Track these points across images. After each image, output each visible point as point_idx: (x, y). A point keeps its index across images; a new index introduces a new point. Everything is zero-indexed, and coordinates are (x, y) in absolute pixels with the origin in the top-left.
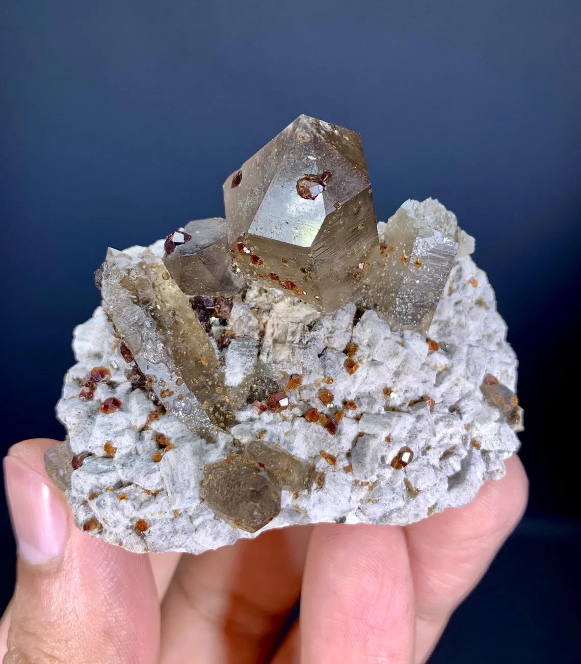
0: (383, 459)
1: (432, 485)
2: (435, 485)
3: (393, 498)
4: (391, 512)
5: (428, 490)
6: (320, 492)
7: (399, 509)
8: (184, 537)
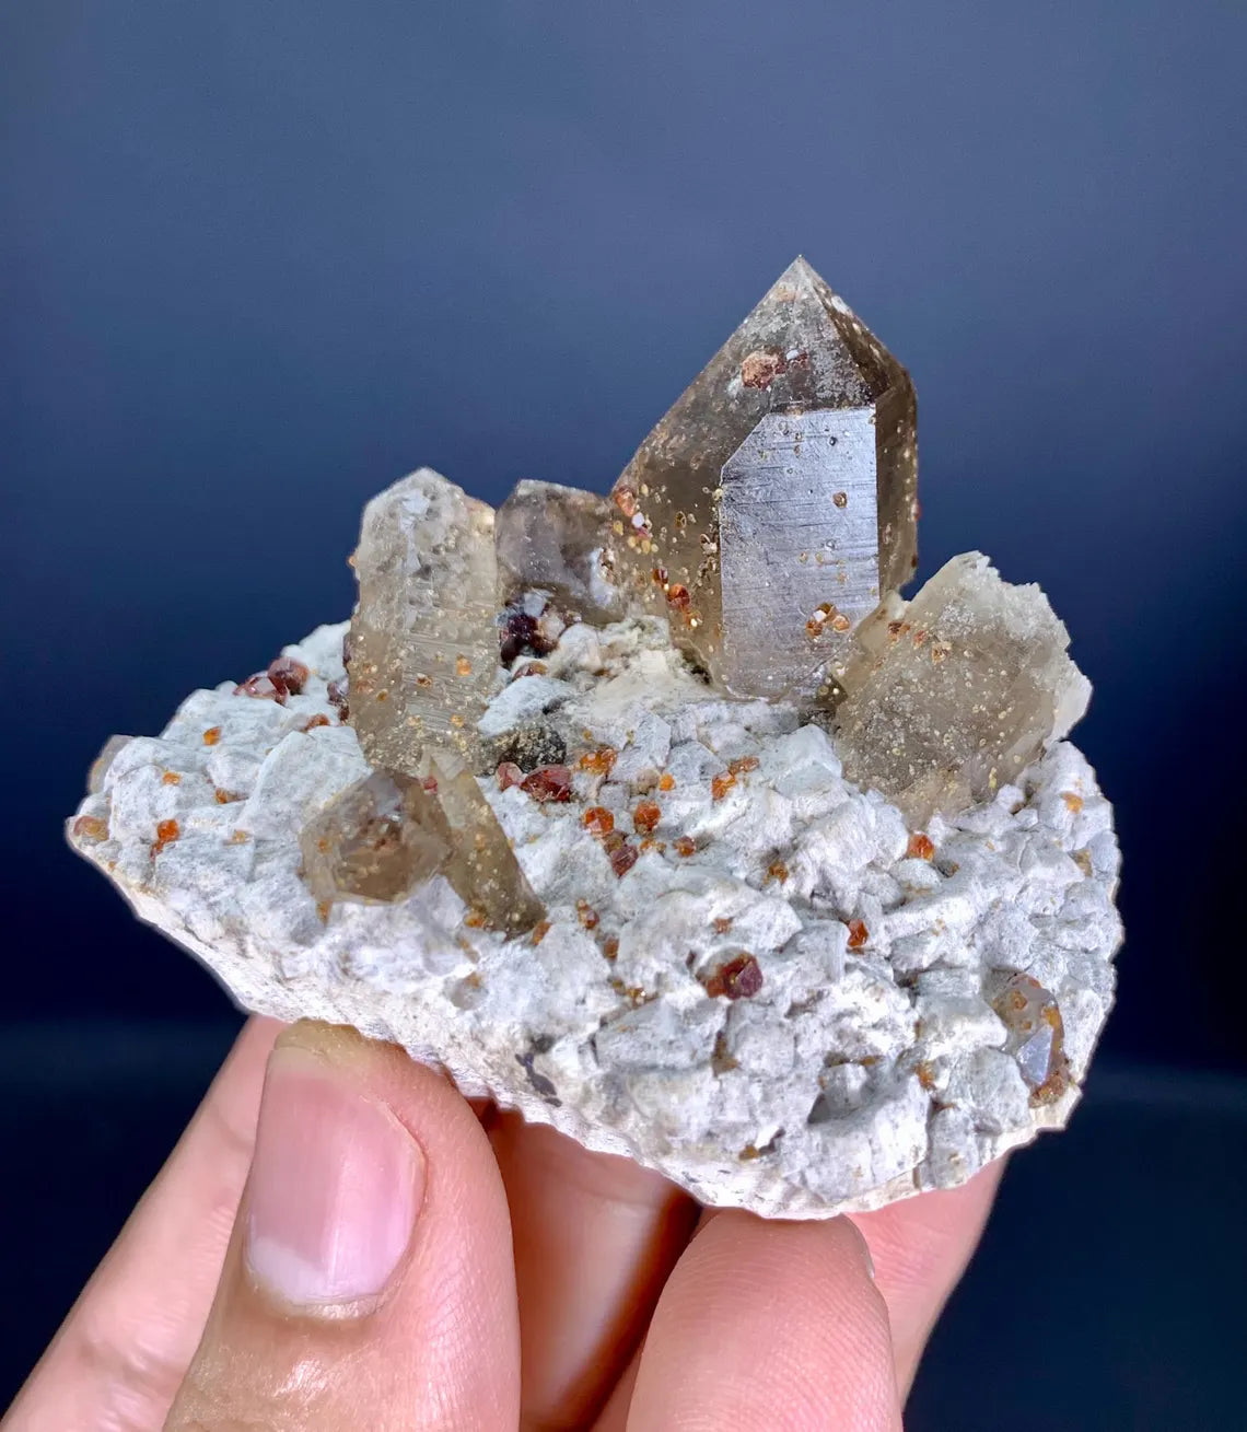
0: (692, 958)
1: (774, 1075)
2: (780, 1079)
3: (671, 1043)
4: (653, 1068)
5: (759, 1081)
6: (527, 952)
7: (671, 1069)
8: (223, 877)
